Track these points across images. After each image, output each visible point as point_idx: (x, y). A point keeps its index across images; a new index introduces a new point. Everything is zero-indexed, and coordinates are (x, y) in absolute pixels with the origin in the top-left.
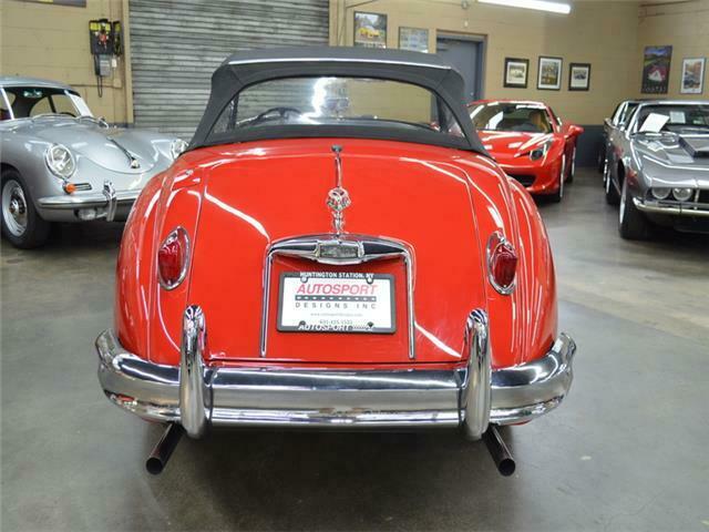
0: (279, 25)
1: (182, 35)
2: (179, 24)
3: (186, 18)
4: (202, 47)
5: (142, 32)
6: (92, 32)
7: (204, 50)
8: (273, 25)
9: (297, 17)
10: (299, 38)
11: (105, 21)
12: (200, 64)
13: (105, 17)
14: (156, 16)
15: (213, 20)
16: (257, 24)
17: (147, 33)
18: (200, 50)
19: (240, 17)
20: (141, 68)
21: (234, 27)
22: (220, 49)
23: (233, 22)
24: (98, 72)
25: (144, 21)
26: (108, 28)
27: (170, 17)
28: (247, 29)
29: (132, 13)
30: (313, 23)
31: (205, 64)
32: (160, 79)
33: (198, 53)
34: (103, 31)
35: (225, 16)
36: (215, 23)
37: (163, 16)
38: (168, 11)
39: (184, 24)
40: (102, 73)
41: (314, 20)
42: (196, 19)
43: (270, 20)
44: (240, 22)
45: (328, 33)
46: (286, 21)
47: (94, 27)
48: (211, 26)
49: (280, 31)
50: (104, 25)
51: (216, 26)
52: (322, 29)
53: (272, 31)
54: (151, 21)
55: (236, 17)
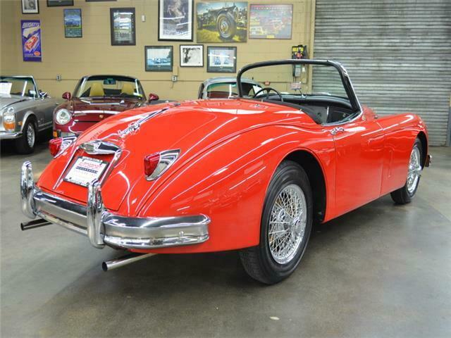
0: (415, 41)
1: (345, 51)
2: (344, 44)
3: (349, 41)
4: (357, 58)
5: (320, 51)
6: (293, 52)
7: (359, 59)
8: (409, 41)
9: (429, 34)
10: (430, 48)
11: (301, 46)
12: (355, 68)
13: (301, 44)
14: (330, 41)
15: (367, 41)
16: (398, 41)
17: (324, 51)
19: (385, 37)
20: (318, 72)
21: (381, 44)
22: (370, 58)
23: (381, 41)
24: (294, 75)
25: (323, 44)
26: (302, 49)
27: (338, 41)
28: (390, 44)
29: (316, 41)
30: (443, 37)
31: (358, 68)
32: (329, 78)
33: (356, 61)
34: (299, 52)
35: (375, 37)
37: (333, 41)
38: (338, 38)
39: (348, 44)
40: (296, 75)
41: (444, 35)
42: (355, 41)
43: (408, 37)
44: (385, 41)
46: (420, 37)
47: (294, 50)
48: (366, 44)
49: (414, 44)
50: (300, 48)
51: (368, 44)
53: (409, 44)
54: (327, 44)
55: (383, 37)
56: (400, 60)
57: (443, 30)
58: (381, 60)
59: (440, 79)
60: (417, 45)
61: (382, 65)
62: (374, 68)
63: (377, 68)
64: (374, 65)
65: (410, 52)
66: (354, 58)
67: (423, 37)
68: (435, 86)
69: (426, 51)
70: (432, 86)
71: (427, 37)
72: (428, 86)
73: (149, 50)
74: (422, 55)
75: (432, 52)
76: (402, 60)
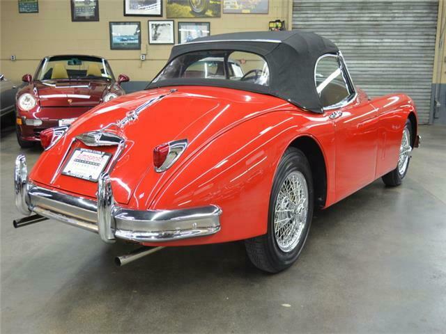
0: (397, 15)
1: (324, 27)
2: (324, 19)
3: (329, 15)
4: (338, 33)
5: (299, 27)
6: (270, 28)
7: (340, 35)
8: (392, 15)
9: (411, 8)
10: (412, 23)
11: (279, 21)
13: (279, 19)
14: (309, 15)
15: (347, 15)
16: (379, 15)
17: (303, 27)
18: (336, 35)
19: (367, 11)
21: (362, 19)
22: (350, 33)
23: (362, 15)
25: (301, 19)
26: (279, 25)
27: (318, 16)
28: (372, 19)
29: (295, 15)
30: (425, 11)
33: (336, 37)
34: (277, 27)
35: (356, 11)
36: (348, 17)
37: (313, 15)
38: (317, 12)
39: (327, 19)
41: (425, 9)
42: (335, 15)
43: (389, 12)
44: (367, 15)
45: (437, 17)
46: (401, 11)
47: (272, 25)
48: (346, 19)
49: (396, 19)
50: (278, 23)
51: (349, 19)
52: (432, 15)
53: (390, 19)
54: (305, 19)
55: (364, 11)
56: (381, 35)
57: (425, 4)
58: (362, 35)
59: (423, 55)
60: (400, 19)
61: (363, 40)
62: (355, 44)
63: (359, 44)
64: (354, 41)
65: (391, 26)
66: (334, 34)
67: (405, 11)
68: (417, 62)
69: (408, 26)
70: (414, 62)
71: (409, 11)
72: (410, 62)
73: (114, 27)
74: (404, 30)
75: (415, 26)
76: (384, 35)
